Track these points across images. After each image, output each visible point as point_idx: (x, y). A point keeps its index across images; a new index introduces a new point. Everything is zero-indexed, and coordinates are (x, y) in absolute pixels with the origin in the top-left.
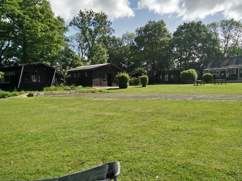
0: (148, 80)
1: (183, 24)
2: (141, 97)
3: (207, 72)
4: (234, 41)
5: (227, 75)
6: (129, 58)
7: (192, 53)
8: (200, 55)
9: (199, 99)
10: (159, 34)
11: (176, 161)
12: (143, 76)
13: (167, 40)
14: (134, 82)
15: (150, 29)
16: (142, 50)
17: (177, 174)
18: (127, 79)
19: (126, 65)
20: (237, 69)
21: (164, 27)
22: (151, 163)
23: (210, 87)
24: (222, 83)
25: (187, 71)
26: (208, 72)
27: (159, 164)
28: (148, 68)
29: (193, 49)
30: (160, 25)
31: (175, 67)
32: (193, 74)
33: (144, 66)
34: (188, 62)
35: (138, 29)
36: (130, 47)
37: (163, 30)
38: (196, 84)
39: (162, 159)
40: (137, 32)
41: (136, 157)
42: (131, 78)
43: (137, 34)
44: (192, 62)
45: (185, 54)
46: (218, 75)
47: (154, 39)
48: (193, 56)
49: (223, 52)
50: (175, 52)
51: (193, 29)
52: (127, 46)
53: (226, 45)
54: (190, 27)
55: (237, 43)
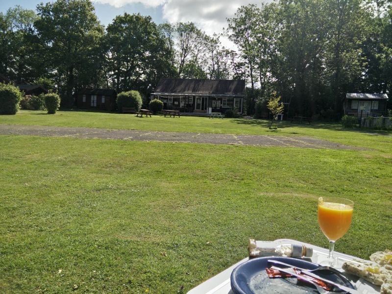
0: (59, 102)
1: (123, 15)
2: (45, 134)
3: (155, 97)
4: (193, 57)
5: (182, 105)
6: (22, 57)
7: (136, 66)
8: (148, 71)
9: (142, 139)
10: (81, 22)
11: (96, 241)
12: (51, 95)
13: (96, 37)
14: (31, 104)
15: (65, 10)
16: (49, 45)
17: (95, 261)
18: (15, 96)
19: (15, 69)
20: (194, 97)
21: (92, 12)
22: (52, 250)
23: (158, 120)
24: (174, 115)
25: (126, 94)
26: (157, 98)
27: (65, 250)
28: (60, 81)
29: (137, 59)
30: (85, 6)
31: (109, 84)
32: (136, 99)
33: (52, 76)
34: (129, 78)
35: (42, 4)
36: (25, 36)
37: (89, 18)
38: (139, 115)
39: (73, 240)
40: (40, 10)
41: (23, 244)
42: (24, 96)
43: (39, 14)
44: (136, 80)
45: (124, 64)
46: (170, 103)
47: (72, 30)
48: (138, 69)
49: (178, 70)
50: (109, 59)
51: (139, 26)
52: (18, 32)
53: (183, 61)
54: (134, 22)
55: (196, 60)
